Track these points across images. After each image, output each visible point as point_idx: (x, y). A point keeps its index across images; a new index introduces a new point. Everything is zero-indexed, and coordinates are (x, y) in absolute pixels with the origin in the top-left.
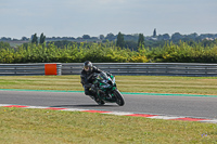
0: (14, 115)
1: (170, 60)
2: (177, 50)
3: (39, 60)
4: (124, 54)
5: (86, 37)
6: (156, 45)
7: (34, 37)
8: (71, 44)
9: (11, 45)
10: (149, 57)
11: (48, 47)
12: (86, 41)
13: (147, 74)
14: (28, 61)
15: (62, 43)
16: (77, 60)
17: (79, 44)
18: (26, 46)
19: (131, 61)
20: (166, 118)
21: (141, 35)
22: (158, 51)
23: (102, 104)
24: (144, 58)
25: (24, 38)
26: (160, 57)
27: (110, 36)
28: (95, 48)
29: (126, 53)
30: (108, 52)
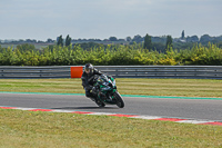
0: (40, 119)
1: (199, 63)
2: (206, 53)
3: (65, 63)
4: (152, 56)
5: (113, 39)
6: (185, 47)
7: (60, 39)
8: (98, 46)
9: (36, 47)
10: (177, 59)
11: (74, 50)
12: (113, 44)
13: (175, 77)
14: (53, 64)
15: (88, 45)
16: (104, 63)
17: (106, 47)
18: (51, 48)
19: (159, 64)
20: (195, 122)
21: (169, 37)
22: (187, 53)
23: (102, 106)
24: (172, 61)
25: (49, 40)
26: (189, 60)
27: (138, 38)
28: (122, 50)
29: (154, 56)
30: (136, 54)
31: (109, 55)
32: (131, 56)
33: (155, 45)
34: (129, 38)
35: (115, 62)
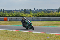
2: (41, 14)
6: (35, 12)
7: (1, 10)
8: (11, 12)
11: (5, 13)
12: (16, 11)
15: (9, 12)
16: (13, 17)
17: (14, 12)
19: (28, 17)
21: (31, 10)
22: (35, 14)
23: (27, 29)
27: (22, 10)
28: (18, 13)
29: (27, 15)
30: (22, 14)
31: (15, 14)
32: (20, 15)
33: (27, 12)
34: (20, 10)
35: (16, 16)
